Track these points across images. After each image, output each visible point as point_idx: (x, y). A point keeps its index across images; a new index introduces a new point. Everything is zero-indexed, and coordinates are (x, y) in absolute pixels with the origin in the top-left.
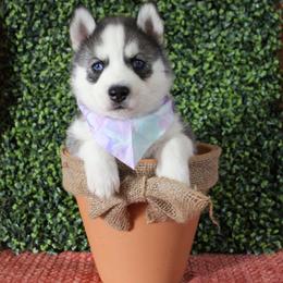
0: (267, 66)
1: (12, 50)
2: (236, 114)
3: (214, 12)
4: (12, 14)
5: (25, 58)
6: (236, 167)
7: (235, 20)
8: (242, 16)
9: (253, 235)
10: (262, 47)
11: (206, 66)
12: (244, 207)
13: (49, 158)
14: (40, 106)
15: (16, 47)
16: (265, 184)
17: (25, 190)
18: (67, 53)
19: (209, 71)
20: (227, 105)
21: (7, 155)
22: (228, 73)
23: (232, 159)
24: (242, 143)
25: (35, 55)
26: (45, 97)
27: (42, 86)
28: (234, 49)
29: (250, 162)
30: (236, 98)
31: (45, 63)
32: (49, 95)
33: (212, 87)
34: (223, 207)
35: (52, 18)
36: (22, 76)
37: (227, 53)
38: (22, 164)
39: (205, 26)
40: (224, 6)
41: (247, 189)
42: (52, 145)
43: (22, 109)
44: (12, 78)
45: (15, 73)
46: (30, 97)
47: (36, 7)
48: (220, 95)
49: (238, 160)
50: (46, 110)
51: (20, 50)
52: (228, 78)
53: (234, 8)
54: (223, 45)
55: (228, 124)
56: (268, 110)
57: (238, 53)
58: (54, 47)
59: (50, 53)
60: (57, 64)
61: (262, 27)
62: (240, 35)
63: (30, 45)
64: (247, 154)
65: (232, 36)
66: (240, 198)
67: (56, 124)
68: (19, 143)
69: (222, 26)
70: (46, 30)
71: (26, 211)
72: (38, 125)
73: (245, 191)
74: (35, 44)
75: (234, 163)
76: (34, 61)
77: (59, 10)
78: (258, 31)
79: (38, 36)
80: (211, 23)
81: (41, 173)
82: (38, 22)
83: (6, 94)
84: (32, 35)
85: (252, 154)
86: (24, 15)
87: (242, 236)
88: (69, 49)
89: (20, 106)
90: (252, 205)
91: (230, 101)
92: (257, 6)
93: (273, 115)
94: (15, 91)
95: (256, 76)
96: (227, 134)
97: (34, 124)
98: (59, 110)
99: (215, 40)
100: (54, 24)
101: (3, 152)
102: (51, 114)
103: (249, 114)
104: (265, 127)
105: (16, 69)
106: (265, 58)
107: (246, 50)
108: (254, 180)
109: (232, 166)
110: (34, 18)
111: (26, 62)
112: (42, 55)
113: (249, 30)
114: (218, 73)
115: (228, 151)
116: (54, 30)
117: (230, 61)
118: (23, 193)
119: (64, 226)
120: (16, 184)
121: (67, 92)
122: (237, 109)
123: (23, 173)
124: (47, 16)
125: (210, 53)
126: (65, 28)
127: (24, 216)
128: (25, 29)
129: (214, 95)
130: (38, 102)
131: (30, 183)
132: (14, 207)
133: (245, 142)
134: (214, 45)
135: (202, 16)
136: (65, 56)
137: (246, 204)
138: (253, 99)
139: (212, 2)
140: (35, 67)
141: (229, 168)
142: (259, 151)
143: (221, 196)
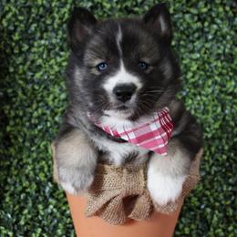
1: (8, 51)
2: (216, 120)
3: (199, 24)
4: (9, 15)
5: (20, 60)
6: (214, 168)
7: (219, 33)
8: (225, 29)
9: (230, 228)
12: (222, 205)
13: (41, 155)
14: (34, 106)
15: (12, 49)
17: (18, 185)
18: (61, 56)
19: (193, 80)
20: (208, 112)
22: (210, 82)
23: (211, 162)
24: (220, 147)
25: (31, 57)
26: (39, 98)
27: (36, 87)
28: (217, 60)
29: (227, 164)
30: (216, 106)
31: (40, 66)
32: (42, 96)
33: (195, 95)
34: (202, 203)
35: (49, 22)
36: (17, 77)
37: (209, 63)
38: (16, 161)
39: (191, 38)
40: (209, 19)
41: (225, 188)
42: (44, 143)
43: (17, 109)
44: (7, 78)
45: (9, 73)
46: (25, 97)
47: (33, 10)
48: (201, 103)
49: (217, 163)
50: (40, 111)
51: (16, 51)
52: (209, 87)
53: (218, 21)
54: (206, 56)
55: (208, 129)
57: (219, 64)
58: (49, 51)
59: (45, 56)
60: (51, 67)
62: (222, 47)
63: (26, 47)
64: (225, 157)
65: (215, 48)
66: (218, 196)
67: (49, 124)
68: (13, 141)
69: (206, 38)
70: (42, 33)
71: (19, 203)
72: (31, 124)
73: (222, 191)
74: (31, 46)
75: (213, 165)
76: (29, 63)
77: (56, 15)
79: (34, 39)
80: (196, 35)
81: (34, 169)
82: (35, 25)
83: (1, 94)
84: (29, 38)
85: (228, 158)
86: (21, 18)
87: (220, 230)
88: (62, 53)
89: (14, 106)
90: (229, 202)
91: (210, 108)
94: (10, 91)
95: (235, 86)
97: (28, 124)
98: (52, 111)
99: (199, 51)
100: (50, 28)
102: (44, 114)
103: (228, 121)
105: (12, 70)
107: (227, 62)
108: (231, 180)
109: (211, 167)
110: (31, 21)
111: (21, 64)
112: (37, 57)
113: (231, 42)
114: (201, 82)
115: (208, 153)
116: (49, 34)
117: (212, 72)
118: (16, 188)
119: (55, 217)
120: (9, 180)
121: (60, 94)
122: (216, 116)
123: (16, 169)
124: (43, 20)
125: (194, 63)
126: (60, 32)
127: (17, 207)
128: (22, 31)
129: (195, 102)
130: (32, 103)
131: (24, 178)
132: (7, 200)
133: (223, 147)
134: (198, 55)
135: (188, 28)
136: (59, 59)
137: (223, 202)
138: (232, 107)
139: (198, 15)
140: (29, 69)
141: (208, 169)
142: (236, 155)
143: (200, 194)
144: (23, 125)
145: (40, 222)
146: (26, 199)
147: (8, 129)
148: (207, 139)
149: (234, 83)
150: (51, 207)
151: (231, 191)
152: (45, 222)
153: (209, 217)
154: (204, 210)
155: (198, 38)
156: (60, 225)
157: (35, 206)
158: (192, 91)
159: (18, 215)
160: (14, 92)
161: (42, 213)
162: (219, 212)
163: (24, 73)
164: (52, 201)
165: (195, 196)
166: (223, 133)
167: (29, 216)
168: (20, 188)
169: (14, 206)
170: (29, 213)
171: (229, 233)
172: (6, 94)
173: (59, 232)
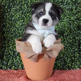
0: (77, 15)
2: (68, 29)
4: (4, 1)
5: (8, 14)
6: (68, 45)
9: (73, 64)
10: (75, 10)
12: (71, 56)
14: (12, 28)
15: (5, 11)
16: (76, 49)
20: (66, 27)
21: (3, 42)
22: (66, 17)
25: (11, 13)
27: (13, 22)
29: (72, 43)
30: (68, 25)
31: (13, 15)
32: (14, 25)
33: (61, 22)
34: (64, 56)
35: (15, 2)
36: (7, 19)
37: (65, 12)
38: (7, 45)
41: (71, 51)
43: (7, 29)
44: (4, 20)
45: (4, 18)
46: (9, 25)
48: (63, 24)
49: (69, 43)
50: (14, 29)
51: (6, 12)
52: (66, 19)
54: (64, 10)
57: (68, 12)
58: (16, 11)
60: (17, 16)
61: (75, 4)
62: (69, 7)
63: (9, 10)
64: (71, 41)
65: (66, 7)
66: (69, 53)
67: (17, 33)
69: (64, 4)
70: (14, 6)
75: (68, 43)
76: (10, 15)
78: (74, 5)
79: (11, 8)
80: (61, 3)
81: (12, 47)
83: (2, 24)
84: (10, 8)
87: (70, 64)
90: (73, 55)
94: (5, 23)
100: (16, 4)
103: (72, 29)
104: (76, 33)
105: (5, 17)
106: (76, 13)
107: (71, 11)
108: (73, 48)
110: (10, 2)
112: (12, 13)
113: (72, 5)
114: (63, 18)
115: (66, 40)
117: (66, 14)
119: (19, 62)
120: (5, 51)
122: (68, 28)
126: (19, 5)
127: (7, 59)
128: (8, 6)
130: (11, 27)
132: (5, 57)
133: (71, 37)
135: (58, 1)
136: (19, 13)
137: (71, 55)
138: (73, 25)
140: (10, 17)
141: (66, 45)
142: (75, 40)
143: (64, 53)
144: (9, 34)
145: (14, 64)
146: (10, 57)
147: (5, 35)
148: (65, 35)
149: (73, 17)
150: (17, 59)
151: (73, 52)
152: (16, 64)
153: (66, 61)
154: (65, 58)
156: (20, 65)
157: (12, 59)
158: (60, 20)
159: (8, 62)
160: (6, 24)
161: (15, 61)
162: (70, 59)
163: (9, 18)
164: (18, 57)
165: (62, 54)
166: (71, 33)
167: (11, 62)
168: (8, 53)
170: (11, 61)
171: (73, 65)
172: (4, 25)
173: (20, 67)
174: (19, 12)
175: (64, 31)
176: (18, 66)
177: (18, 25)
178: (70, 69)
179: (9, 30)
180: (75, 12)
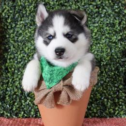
0: (121, 34)
1: (6, 27)
2: (107, 56)
3: (97, 10)
4: (5, 11)
5: (12, 31)
7: (107, 14)
8: (110, 11)
10: (119, 26)
11: (94, 34)
12: (112, 97)
14: (19, 53)
15: (7, 26)
16: (121, 87)
18: (31, 29)
19: (95, 37)
21: (4, 75)
23: (106, 76)
24: (110, 69)
25: (16, 30)
26: (21, 49)
27: (20, 44)
28: (106, 26)
29: (114, 77)
30: (108, 49)
31: (21, 34)
32: (23, 48)
33: (97, 44)
34: (102, 97)
35: (24, 13)
36: (10, 39)
37: (103, 28)
38: (11, 80)
39: (93, 16)
40: (102, 7)
43: (11, 55)
44: (6, 41)
45: (6, 38)
46: (14, 49)
47: (16, 8)
48: (100, 48)
49: (109, 76)
50: (22, 55)
51: (9, 27)
52: (103, 40)
53: (106, 8)
54: (101, 25)
55: (104, 60)
56: (122, 54)
57: (108, 28)
58: (25, 26)
59: (23, 29)
60: (26, 34)
61: (119, 16)
62: (109, 20)
63: (14, 25)
64: (113, 73)
65: (105, 21)
66: (110, 93)
67: (26, 61)
68: (9, 70)
69: (101, 16)
70: (21, 18)
71: (13, 100)
72: (18, 62)
73: (112, 90)
74: (16, 25)
76: (16, 32)
77: (27, 9)
78: (117, 18)
79: (17, 21)
80: (96, 15)
81: (19, 83)
82: (18, 14)
83: (3, 48)
85: (115, 74)
86: (11, 11)
88: (31, 27)
89: (10, 53)
90: (115, 96)
91: (104, 50)
92: (117, 7)
93: (124, 56)
94: (7, 46)
95: (116, 39)
96: (103, 65)
97: (16, 62)
98: (28, 55)
99: (98, 23)
100: (25, 15)
101: (2, 74)
102: (24, 56)
103: (114, 56)
104: (120, 62)
105: (7, 36)
106: (120, 31)
107: (112, 27)
108: (116, 85)
109: (106, 79)
110: (16, 12)
111: (12, 33)
112: (19, 30)
113: (113, 18)
114: (99, 37)
115: (104, 72)
116: (25, 18)
117: (104, 32)
118: (11, 92)
119: (30, 106)
120: (8, 89)
121: (31, 47)
122: (108, 54)
123: (11, 83)
124: (21, 12)
125: (95, 28)
126: (30, 17)
127: (12, 102)
128: (12, 18)
129: (97, 47)
130: (18, 51)
131: (15, 88)
132: (7, 98)
133: (112, 68)
134: (97, 25)
135: (91, 12)
136: (30, 30)
138: (115, 49)
139: (96, 5)
140: (16, 35)
141: (105, 80)
142: (118, 72)
143: (101, 92)
144: (14, 62)
145: (23, 109)
146: (16, 98)
147: (7, 64)
149: (115, 37)
150: (28, 101)
151: (117, 90)
152: (25, 109)
153: (106, 103)
154: (103, 100)
155: (97, 16)
156: (32, 110)
157: (20, 101)
158: (95, 42)
159: (12, 105)
160: (9, 47)
161: (24, 104)
162: (111, 101)
163: (14, 37)
164: (29, 98)
165: (99, 93)
166: (111, 62)
167: (18, 106)
168: (13, 93)
169: (11, 101)
170: (18, 104)
171: (116, 111)
172: (5, 48)
173: (32, 113)
174: (29, 28)
175: (101, 58)
176: (28, 111)
177: (29, 48)
178: (113, 117)
179: (14, 57)
180: (119, 28)
